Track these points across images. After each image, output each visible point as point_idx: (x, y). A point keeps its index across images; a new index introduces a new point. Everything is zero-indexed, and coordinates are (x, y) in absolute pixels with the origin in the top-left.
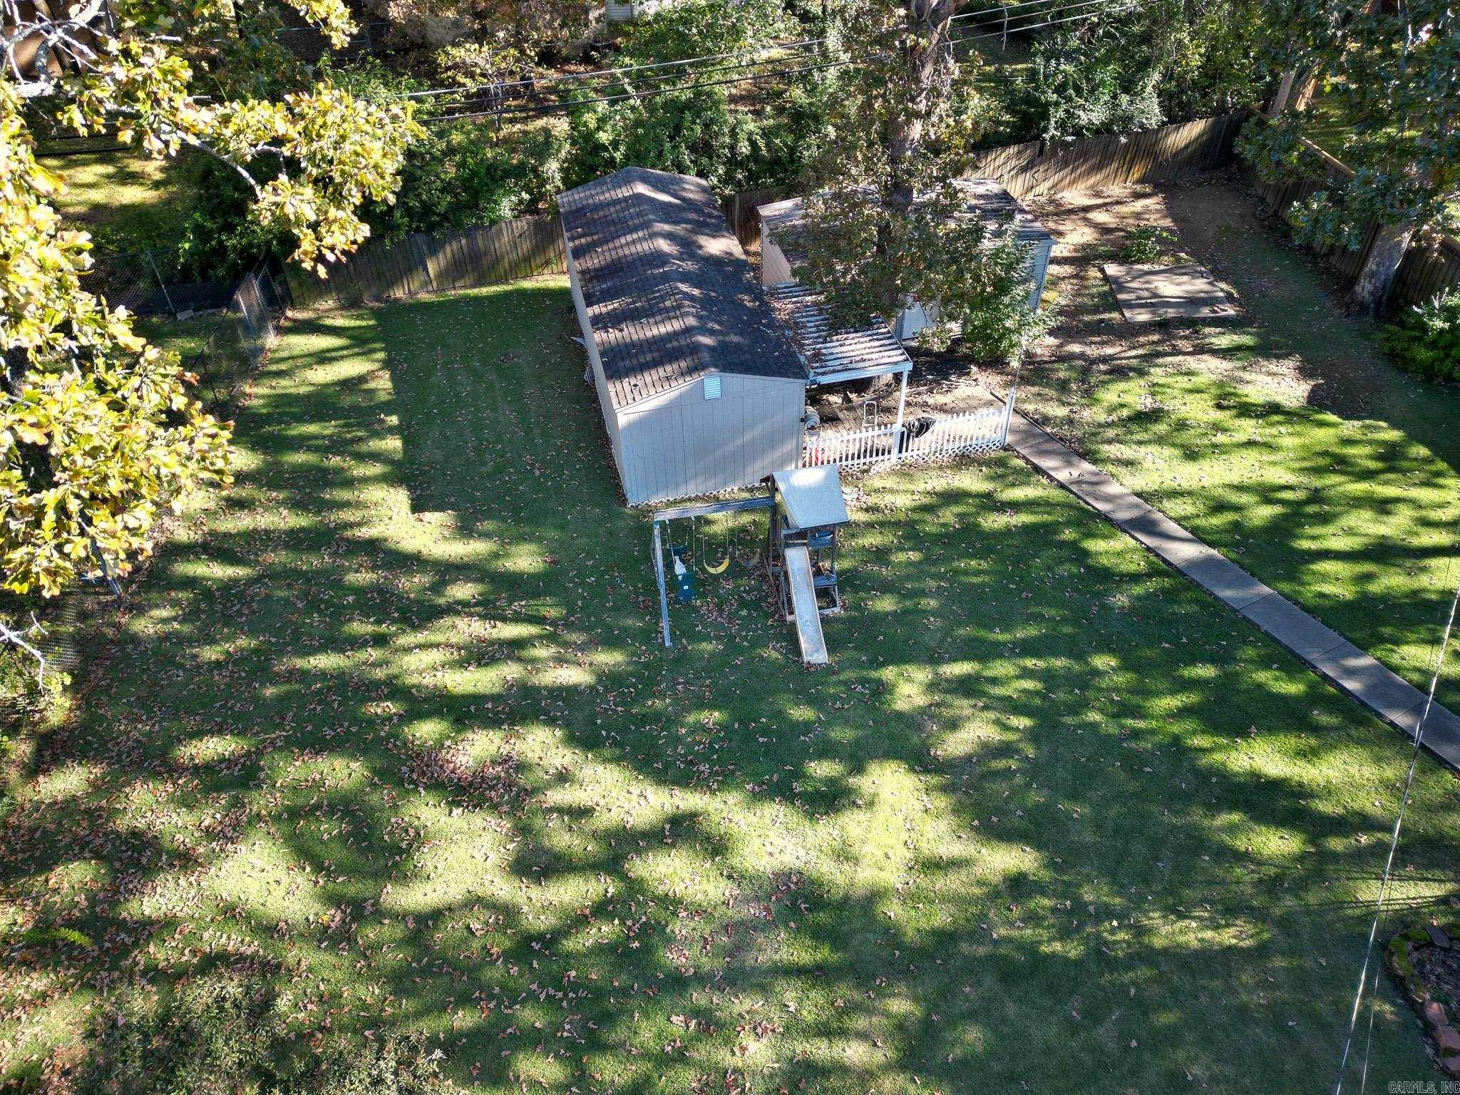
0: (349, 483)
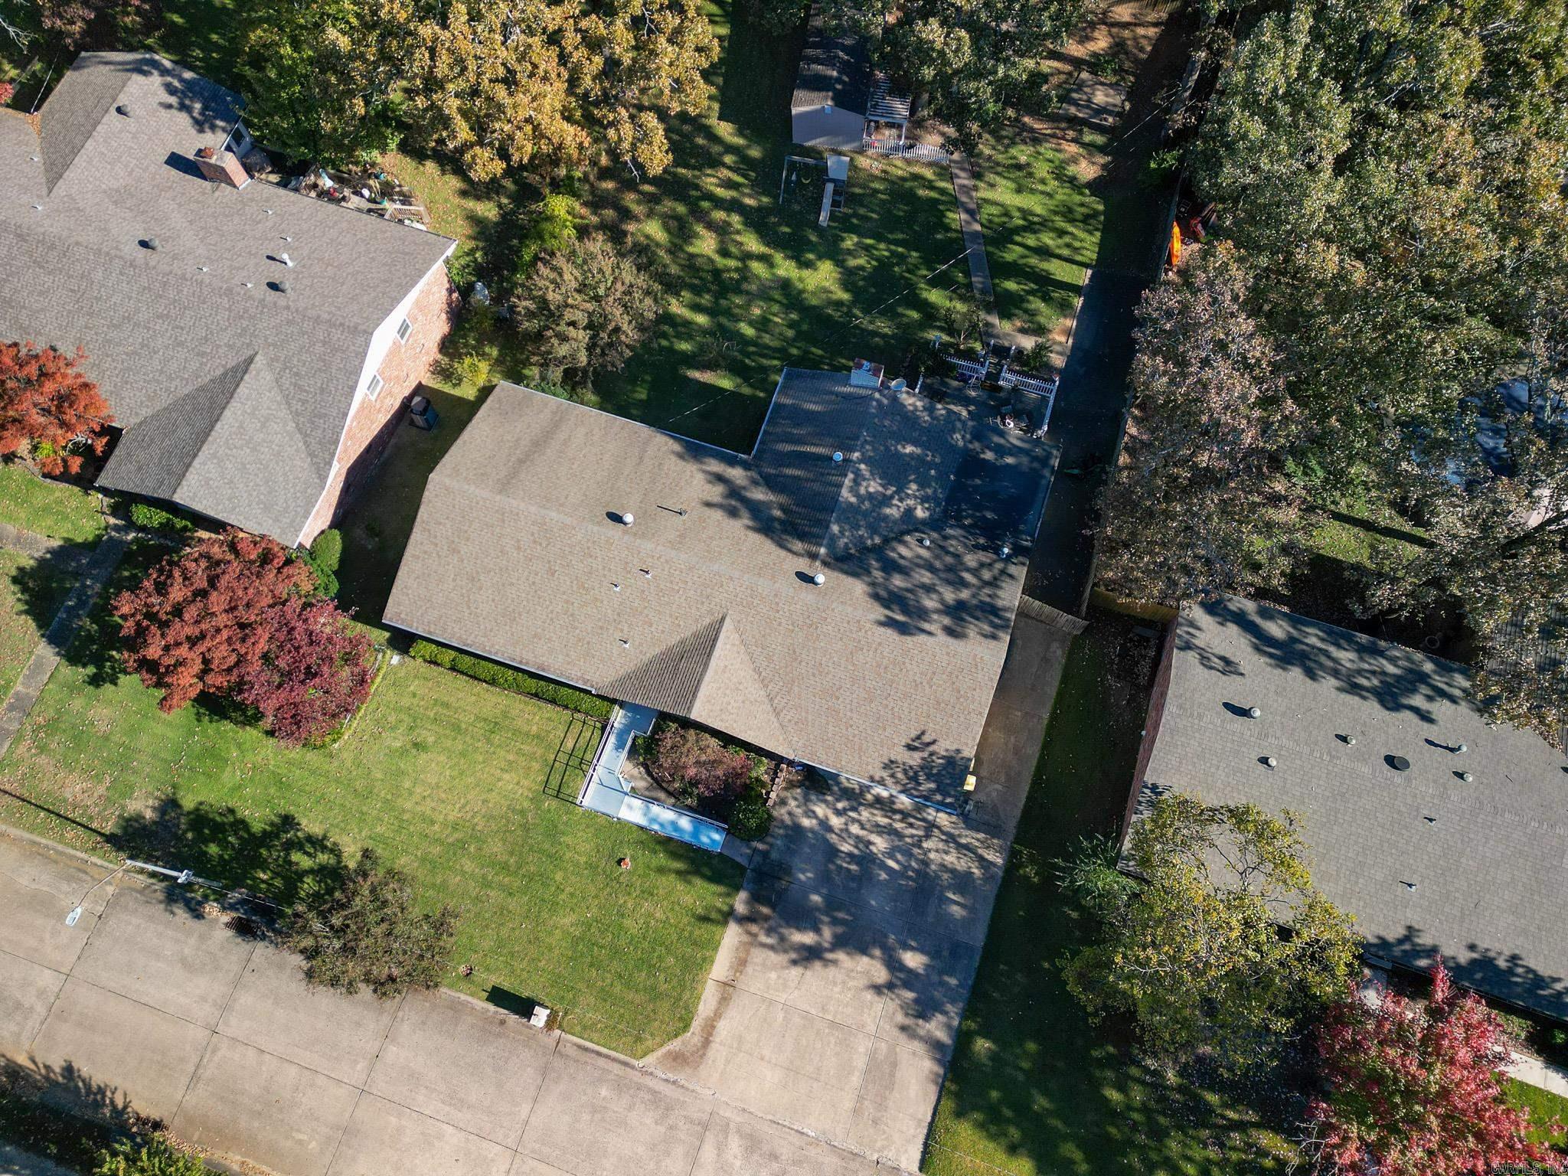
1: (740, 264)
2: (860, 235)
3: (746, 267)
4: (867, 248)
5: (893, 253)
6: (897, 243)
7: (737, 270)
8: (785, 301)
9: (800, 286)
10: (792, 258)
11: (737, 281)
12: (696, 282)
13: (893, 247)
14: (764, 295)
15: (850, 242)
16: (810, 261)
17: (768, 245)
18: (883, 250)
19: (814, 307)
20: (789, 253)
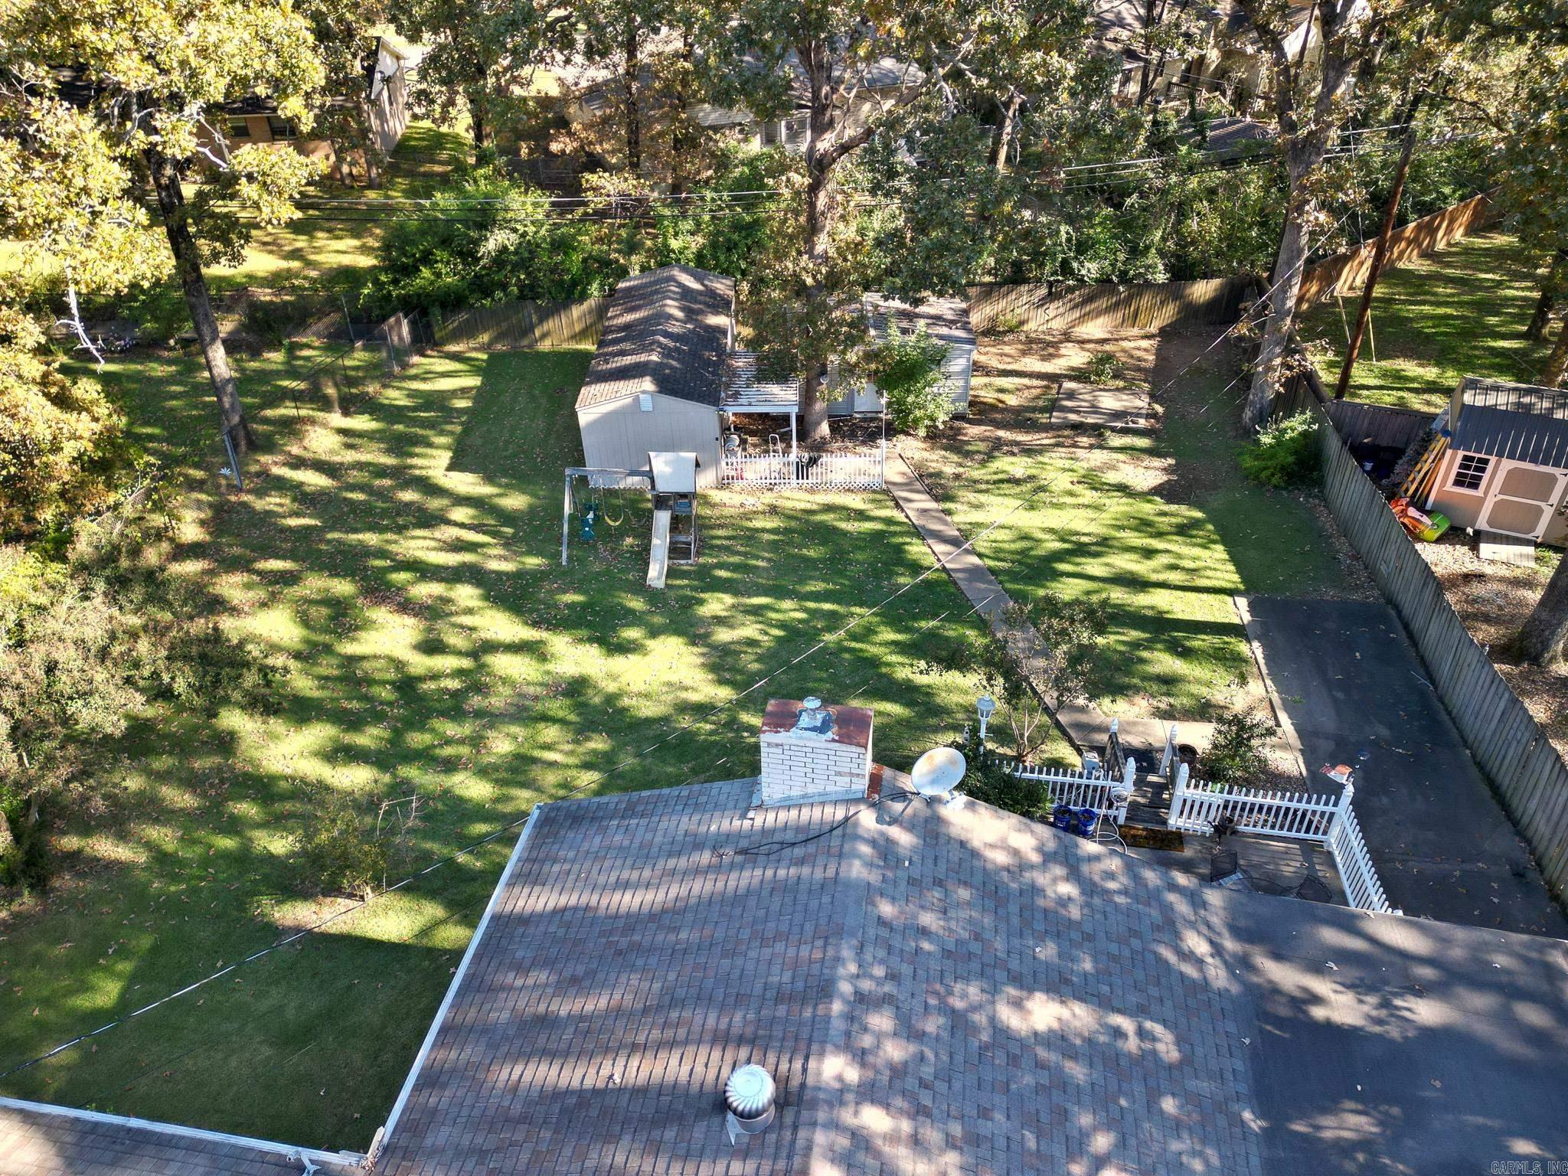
0: (430, 445)
1: (466, 663)
2: (736, 593)
3: (482, 667)
4: (756, 611)
5: (813, 613)
6: (816, 597)
7: (459, 673)
8: (572, 717)
9: (611, 687)
10: (591, 640)
11: (455, 694)
12: (354, 705)
13: (811, 605)
14: (524, 713)
15: (716, 604)
16: (634, 641)
17: (536, 624)
18: (790, 610)
19: (649, 722)
20: (584, 633)
